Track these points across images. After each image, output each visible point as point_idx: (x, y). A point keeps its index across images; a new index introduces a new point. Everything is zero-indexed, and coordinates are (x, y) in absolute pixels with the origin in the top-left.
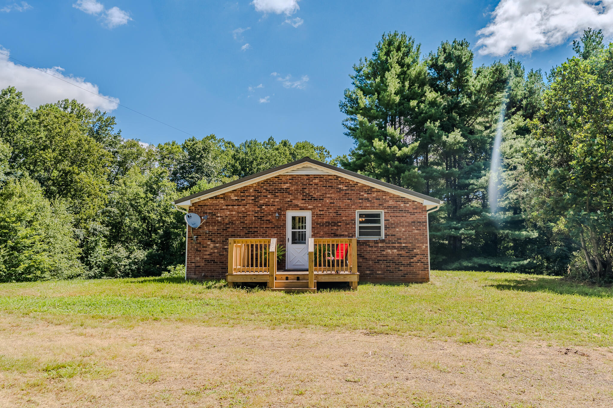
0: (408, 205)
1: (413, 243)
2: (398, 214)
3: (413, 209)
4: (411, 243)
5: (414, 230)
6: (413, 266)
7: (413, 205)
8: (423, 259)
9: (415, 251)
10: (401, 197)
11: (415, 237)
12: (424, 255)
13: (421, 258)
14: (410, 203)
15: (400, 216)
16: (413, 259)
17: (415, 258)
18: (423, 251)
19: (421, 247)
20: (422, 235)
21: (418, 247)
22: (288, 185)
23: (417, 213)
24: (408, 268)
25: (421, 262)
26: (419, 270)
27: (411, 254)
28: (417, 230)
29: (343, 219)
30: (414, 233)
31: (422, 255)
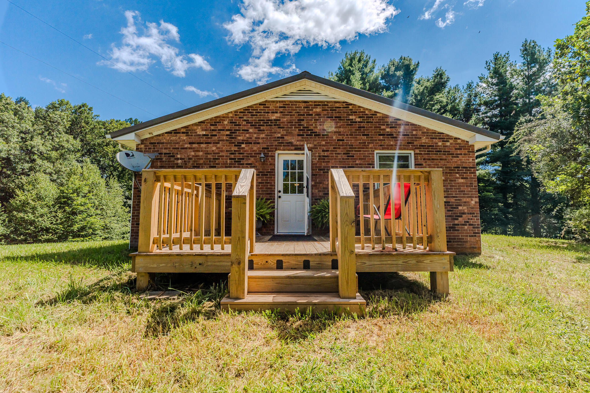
0: (448, 144)
1: (457, 197)
2: (434, 157)
3: (456, 149)
4: (454, 197)
5: (458, 178)
6: (458, 230)
7: (455, 144)
8: (471, 219)
9: (460, 208)
10: (438, 133)
11: (460, 189)
12: (474, 214)
13: (469, 219)
14: (451, 141)
15: (437, 159)
16: (457, 219)
17: (460, 219)
18: (472, 208)
19: (468, 202)
20: (469, 186)
21: (465, 202)
22: (278, 115)
23: (461, 154)
24: (452, 233)
25: (470, 225)
26: (467, 236)
27: (454, 213)
28: (462, 178)
29: (357, 162)
30: (458, 183)
31: (471, 214)
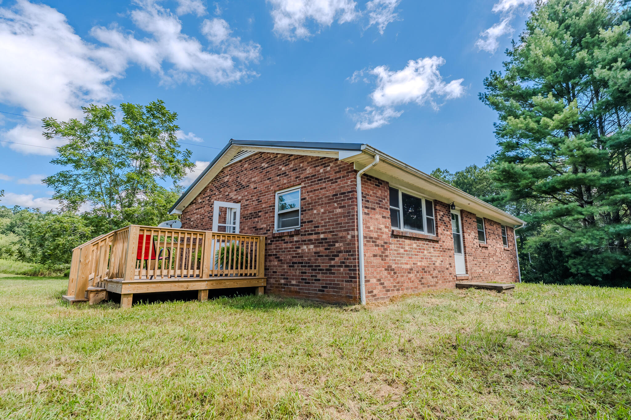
0: (329, 168)
1: (333, 232)
2: (316, 187)
3: (336, 173)
4: (331, 232)
5: (336, 208)
6: (334, 273)
7: (336, 167)
8: (348, 259)
9: (337, 245)
10: (321, 159)
11: (337, 221)
12: (350, 251)
13: (345, 259)
14: (331, 164)
15: (318, 190)
16: (334, 259)
17: (337, 259)
18: (349, 244)
19: (345, 237)
20: (347, 216)
21: (341, 237)
23: (340, 178)
24: (328, 277)
25: (346, 266)
26: (343, 281)
27: (331, 252)
28: (340, 208)
29: (263, 206)
30: (336, 214)
31: (347, 252)
